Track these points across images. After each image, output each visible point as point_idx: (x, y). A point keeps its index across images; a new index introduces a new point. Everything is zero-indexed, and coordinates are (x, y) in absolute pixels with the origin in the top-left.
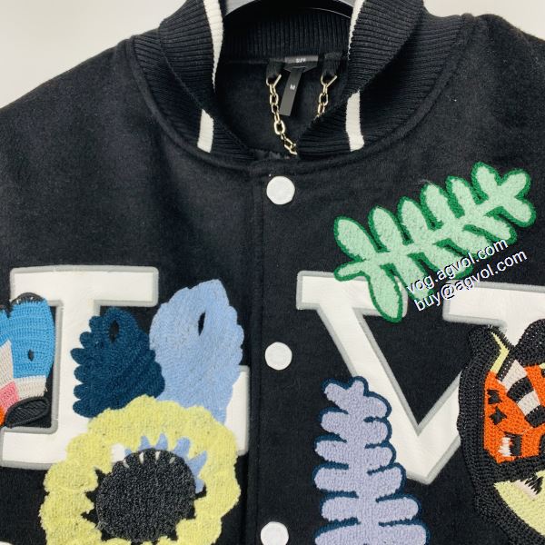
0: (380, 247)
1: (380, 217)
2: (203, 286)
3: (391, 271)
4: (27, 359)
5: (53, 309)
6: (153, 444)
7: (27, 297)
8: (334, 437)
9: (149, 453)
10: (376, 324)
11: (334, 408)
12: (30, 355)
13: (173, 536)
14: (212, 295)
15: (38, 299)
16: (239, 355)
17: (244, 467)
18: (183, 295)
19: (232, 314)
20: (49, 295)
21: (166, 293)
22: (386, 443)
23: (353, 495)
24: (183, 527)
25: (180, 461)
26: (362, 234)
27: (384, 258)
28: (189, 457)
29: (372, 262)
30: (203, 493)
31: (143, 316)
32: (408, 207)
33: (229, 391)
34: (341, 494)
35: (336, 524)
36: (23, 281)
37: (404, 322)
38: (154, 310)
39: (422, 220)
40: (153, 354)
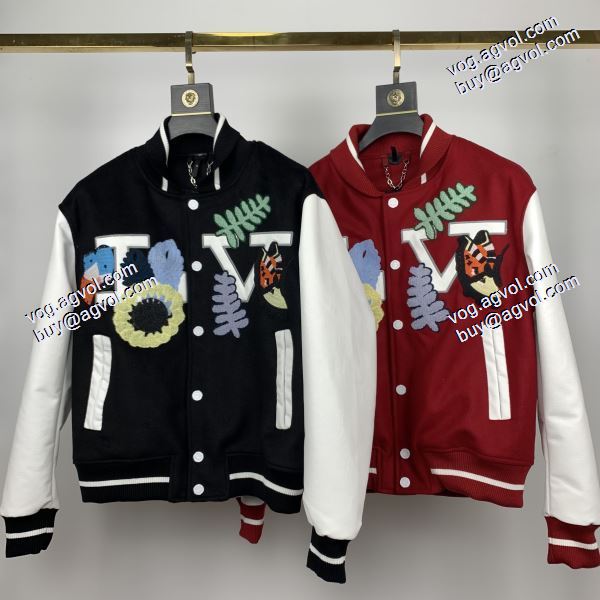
0: (229, 224)
1: (228, 213)
2: (167, 241)
3: (233, 231)
4: (104, 268)
5: (113, 250)
6: (151, 296)
7: (102, 247)
8: (218, 293)
9: (150, 299)
10: (230, 251)
11: (218, 283)
12: (105, 266)
13: (161, 332)
14: (170, 245)
15: (107, 247)
16: (182, 267)
17: (186, 307)
18: (159, 245)
19: (178, 252)
20: (111, 245)
21: (153, 243)
22: (235, 292)
23: (225, 313)
24: (164, 328)
25: (162, 303)
26: (223, 220)
27: (231, 227)
28: (165, 301)
29: (227, 229)
30: (171, 316)
31: (145, 252)
32: (237, 209)
33: (179, 280)
34: (221, 313)
35: (220, 325)
36: (100, 241)
37: (238, 249)
38: (149, 250)
39: (241, 213)
40: (149, 265)
